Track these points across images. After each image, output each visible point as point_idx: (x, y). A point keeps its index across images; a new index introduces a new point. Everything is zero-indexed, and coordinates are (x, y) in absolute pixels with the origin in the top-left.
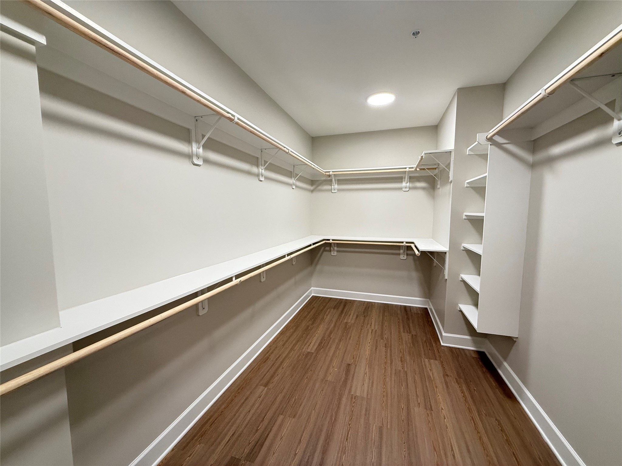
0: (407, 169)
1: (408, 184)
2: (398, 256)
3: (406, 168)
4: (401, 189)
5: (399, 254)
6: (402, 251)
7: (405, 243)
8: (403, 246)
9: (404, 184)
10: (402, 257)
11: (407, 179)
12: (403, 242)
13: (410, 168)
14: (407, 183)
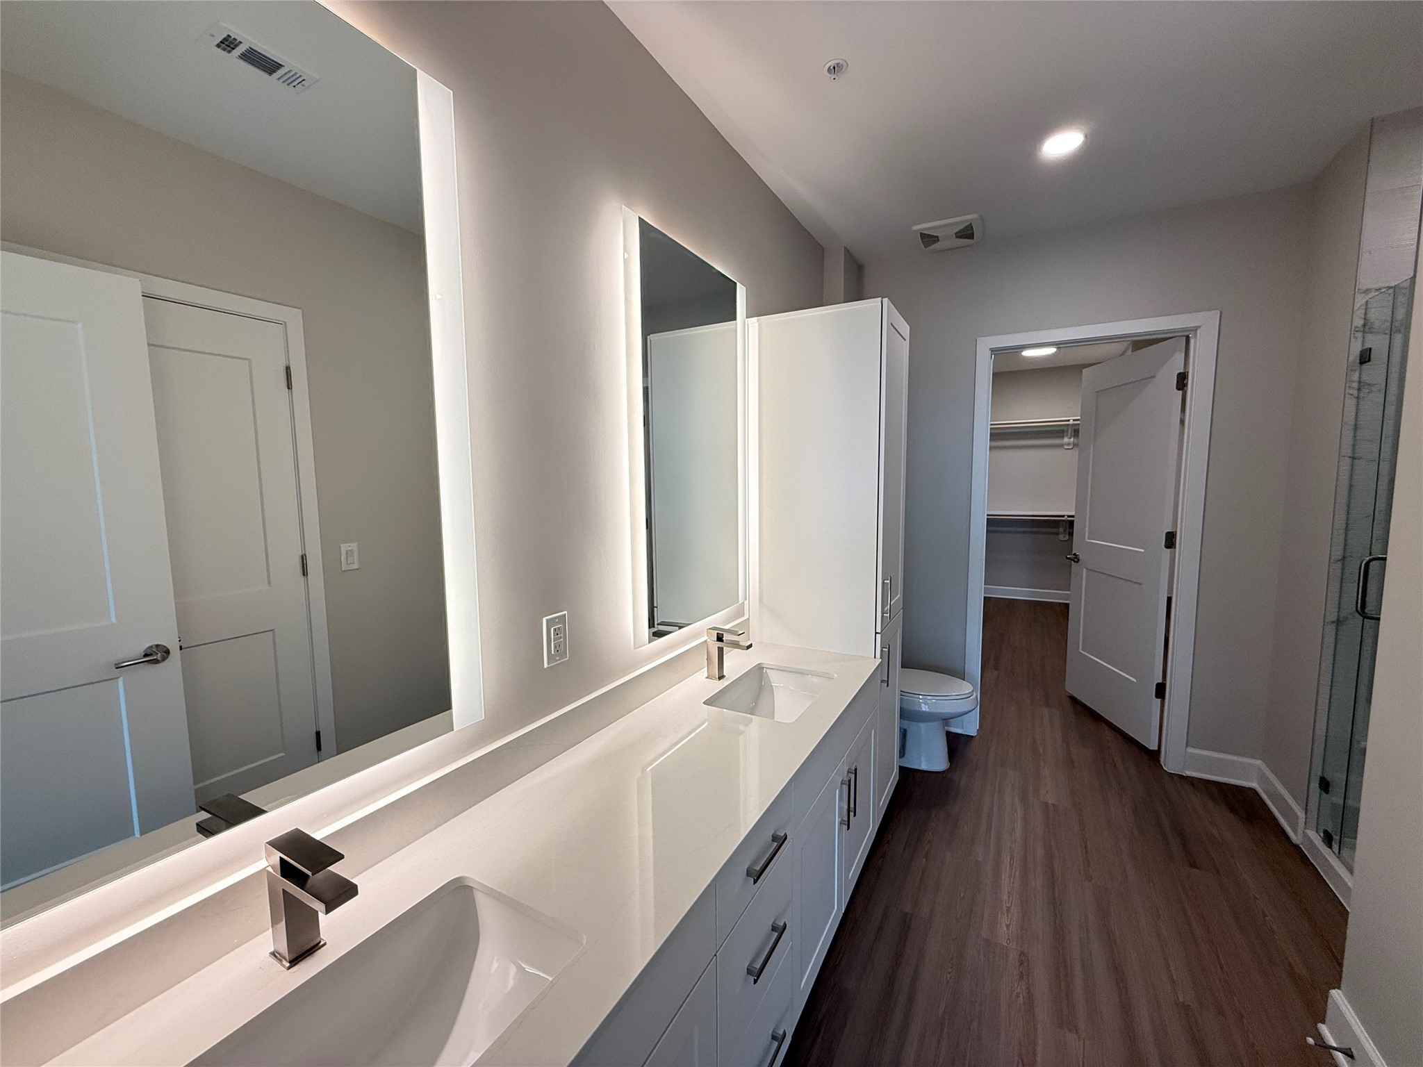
0: (1071, 422)
1: (1072, 439)
2: (1057, 536)
3: (1069, 421)
4: (1061, 446)
5: (1058, 534)
6: (1061, 530)
7: (1066, 517)
8: (1063, 520)
9: (1066, 440)
10: (1061, 537)
11: (1071, 432)
12: (1063, 516)
13: (1074, 420)
14: (1070, 438)
